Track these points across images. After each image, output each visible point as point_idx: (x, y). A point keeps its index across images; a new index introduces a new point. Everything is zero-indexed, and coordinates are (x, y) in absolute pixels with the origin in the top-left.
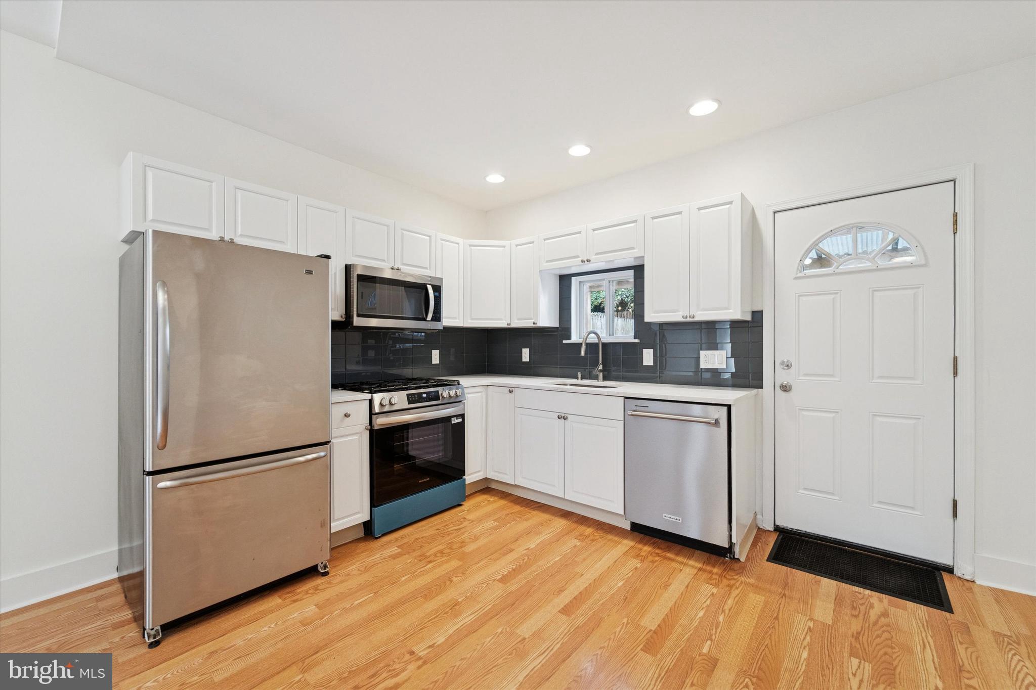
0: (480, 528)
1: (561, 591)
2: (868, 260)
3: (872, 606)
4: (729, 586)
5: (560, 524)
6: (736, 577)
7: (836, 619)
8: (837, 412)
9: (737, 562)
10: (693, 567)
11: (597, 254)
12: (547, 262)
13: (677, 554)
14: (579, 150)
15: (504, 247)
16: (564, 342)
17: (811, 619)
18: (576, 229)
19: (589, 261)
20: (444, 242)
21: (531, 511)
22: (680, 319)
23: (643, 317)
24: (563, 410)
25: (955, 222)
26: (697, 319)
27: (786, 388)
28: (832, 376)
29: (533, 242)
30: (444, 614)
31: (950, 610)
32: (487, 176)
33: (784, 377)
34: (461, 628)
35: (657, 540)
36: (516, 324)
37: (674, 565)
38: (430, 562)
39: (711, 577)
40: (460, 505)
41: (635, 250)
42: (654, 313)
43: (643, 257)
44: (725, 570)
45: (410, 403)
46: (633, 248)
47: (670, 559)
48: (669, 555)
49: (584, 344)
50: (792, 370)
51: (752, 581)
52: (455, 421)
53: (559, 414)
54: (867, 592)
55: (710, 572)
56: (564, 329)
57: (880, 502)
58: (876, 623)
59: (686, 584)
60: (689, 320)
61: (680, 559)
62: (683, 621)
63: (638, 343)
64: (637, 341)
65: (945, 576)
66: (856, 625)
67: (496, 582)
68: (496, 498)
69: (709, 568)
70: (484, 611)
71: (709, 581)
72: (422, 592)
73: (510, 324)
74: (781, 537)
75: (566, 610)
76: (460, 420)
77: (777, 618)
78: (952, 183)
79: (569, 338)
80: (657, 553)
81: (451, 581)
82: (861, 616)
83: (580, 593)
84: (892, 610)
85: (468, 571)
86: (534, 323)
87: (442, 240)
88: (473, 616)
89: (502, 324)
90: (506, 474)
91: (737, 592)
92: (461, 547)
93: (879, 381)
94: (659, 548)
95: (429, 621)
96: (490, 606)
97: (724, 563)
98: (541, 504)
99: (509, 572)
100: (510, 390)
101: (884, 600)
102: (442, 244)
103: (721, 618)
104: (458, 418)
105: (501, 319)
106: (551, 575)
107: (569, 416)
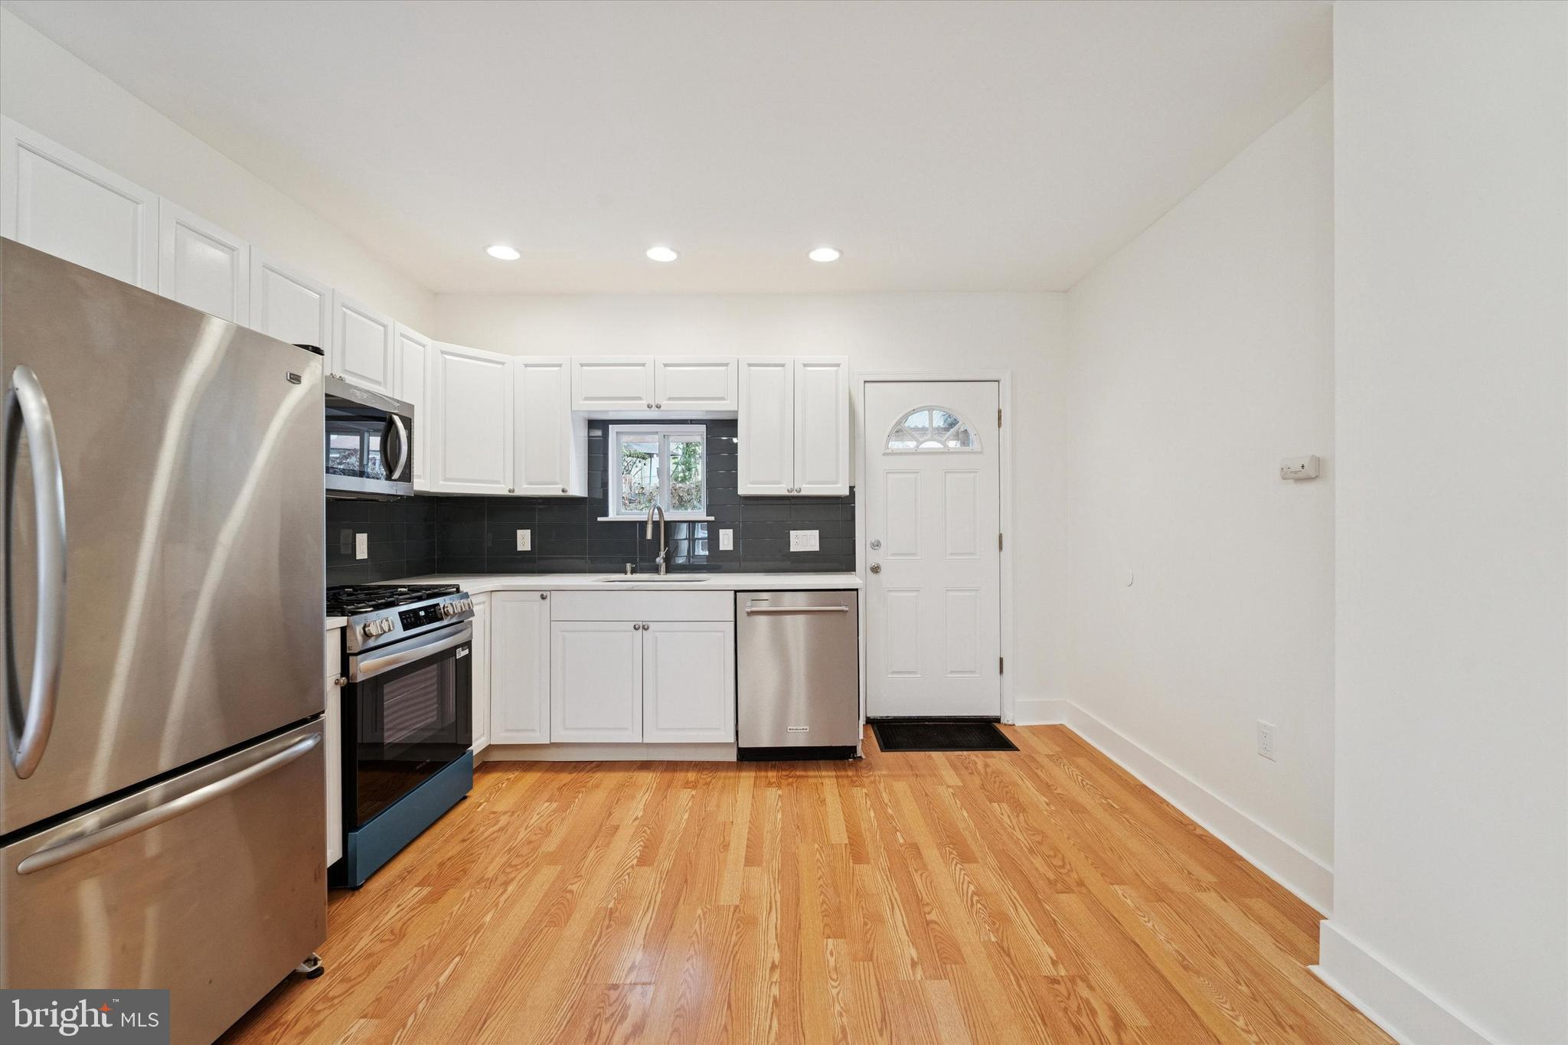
0: (535, 817)
1: (726, 846)
2: (939, 442)
3: (976, 763)
4: (872, 782)
5: (648, 778)
6: (871, 773)
7: (963, 781)
8: (918, 591)
9: (859, 761)
10: (829, 777)
11: (670, 399)
12: (586, 399)
13: (805, 770)
14: (661, 254)
15: (503, 364)
16: (599, 519)
17: (948, 787)
18: (636, 359)
19: (658, 407)
20: (405, 341)
21: (590, 774)
22: (785, 493)
23: (736, 488)
24: (641, 617)
25: (1000, 418)
26: (803, 493)
27: (876, 570)
28: (914, 554)
29: (560, 365)
30: (607, 929)
31: (1016, 749)
32: (490, 246)
33: (875, 558)
34: (649, 931)
35: (774, 763)
36: (524, 490)
37: (811, 781)
38: (506, 884)
39: (852, 780)
40: (465, 798)
41: (726, 402)
42: (750, 483)
43: (737, 411)
44: (857, 770)
45: (406, 628)
46: (723, 399)
47: (802, 777)
48: (798, 773)
49: (650, 523)
50: (882, 550)
51: (885, 772)
52: (461, 653)
53: (634, 623)
54: (965, 753)
55: (847, 776)
56: (596, 501)
57: (952, 672)
58: (986, 773)
59: (838, 794)
60: (795, 493)
61: (811, 773)
62: (864, 825)
63: (712, 521)
64: (712, 518)
65: (997, 725)
66: (977, 781)
67: (637, 869)
68: (517, 773)
69: (843, 773)
70: (658, 903)
71: (853, 783)
72: (541, 921)
73: (513, 491)
74: (876, 728)
75: (751, 860)
76: (466, 652)
77: (926, 795)
78: (997, 383)
79: (606, 514)
80: (787, 775)
81: (571, 892)
82: (975, 773)
83: (748, 839)
84: (989, 761)
85: (584, 869)
86: (563, 491)
87: (402, 335)
88: (649, 915)
89: (500, 489)
90: (533, 730)
91: (882, 784)
92: (535, 849)
93: (950, 557)
94: (785, 770)
95: (595, 945)
96: (660, 895)
97: (851, 765)
98: (594, 764)
99: (642, 852)
100: (542, 595)
101: (980, 755)
102: (402, 342)
103: (890, 811)
104: (464, 648)
105: (498, 482)
106: (698, 836)
107: (651, 624)
